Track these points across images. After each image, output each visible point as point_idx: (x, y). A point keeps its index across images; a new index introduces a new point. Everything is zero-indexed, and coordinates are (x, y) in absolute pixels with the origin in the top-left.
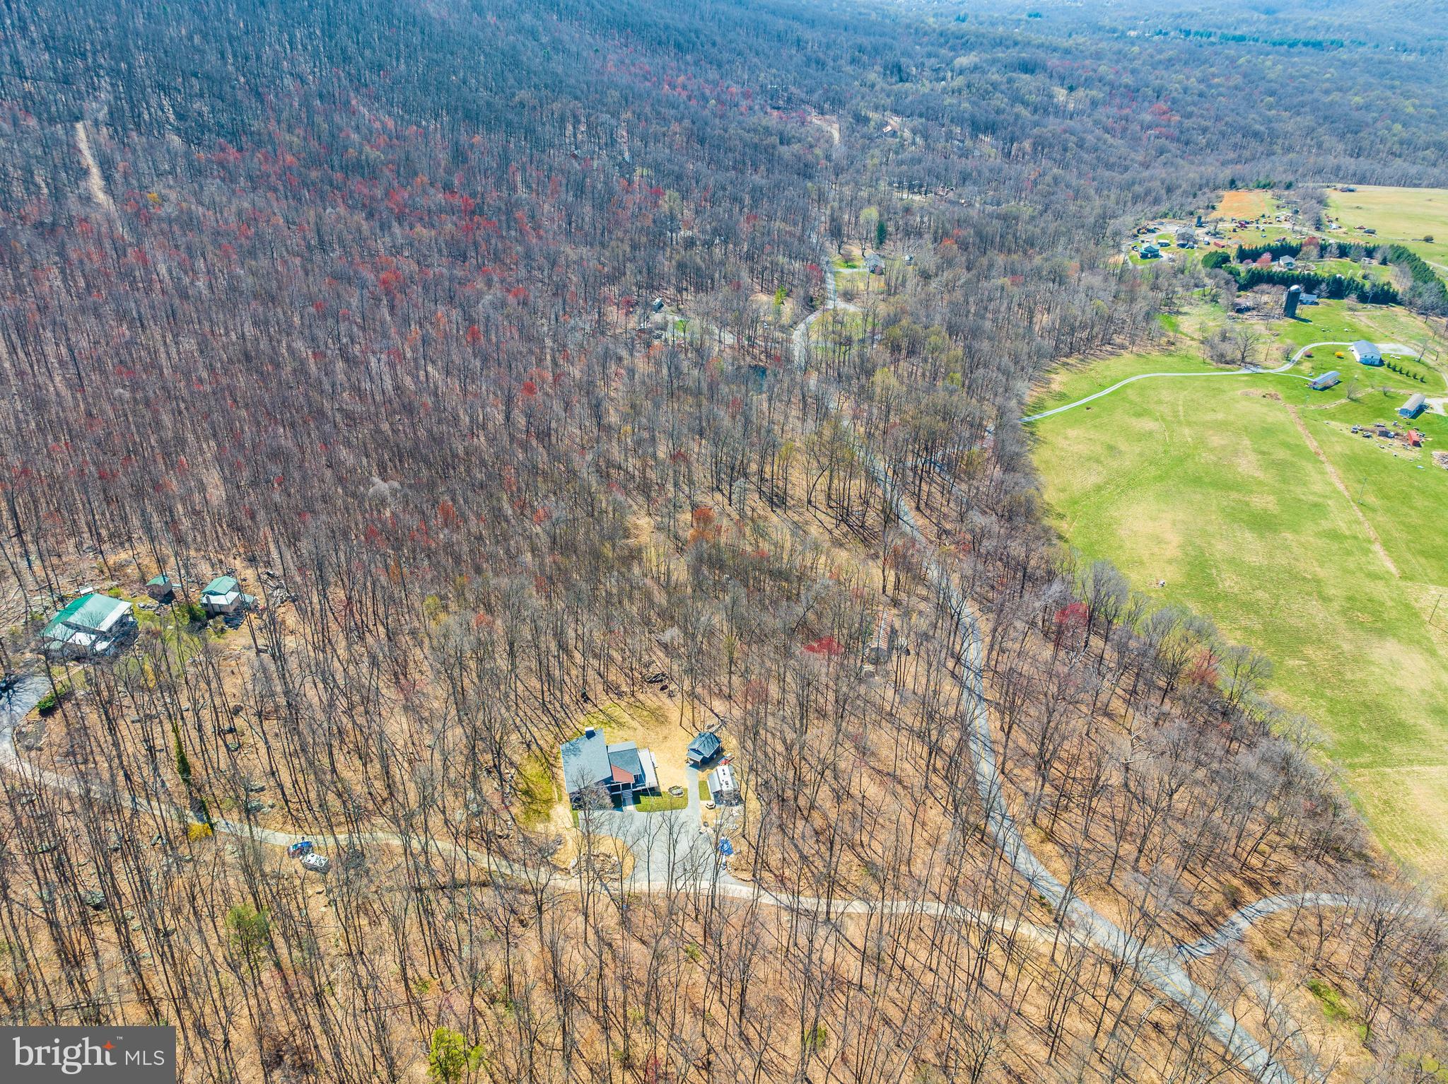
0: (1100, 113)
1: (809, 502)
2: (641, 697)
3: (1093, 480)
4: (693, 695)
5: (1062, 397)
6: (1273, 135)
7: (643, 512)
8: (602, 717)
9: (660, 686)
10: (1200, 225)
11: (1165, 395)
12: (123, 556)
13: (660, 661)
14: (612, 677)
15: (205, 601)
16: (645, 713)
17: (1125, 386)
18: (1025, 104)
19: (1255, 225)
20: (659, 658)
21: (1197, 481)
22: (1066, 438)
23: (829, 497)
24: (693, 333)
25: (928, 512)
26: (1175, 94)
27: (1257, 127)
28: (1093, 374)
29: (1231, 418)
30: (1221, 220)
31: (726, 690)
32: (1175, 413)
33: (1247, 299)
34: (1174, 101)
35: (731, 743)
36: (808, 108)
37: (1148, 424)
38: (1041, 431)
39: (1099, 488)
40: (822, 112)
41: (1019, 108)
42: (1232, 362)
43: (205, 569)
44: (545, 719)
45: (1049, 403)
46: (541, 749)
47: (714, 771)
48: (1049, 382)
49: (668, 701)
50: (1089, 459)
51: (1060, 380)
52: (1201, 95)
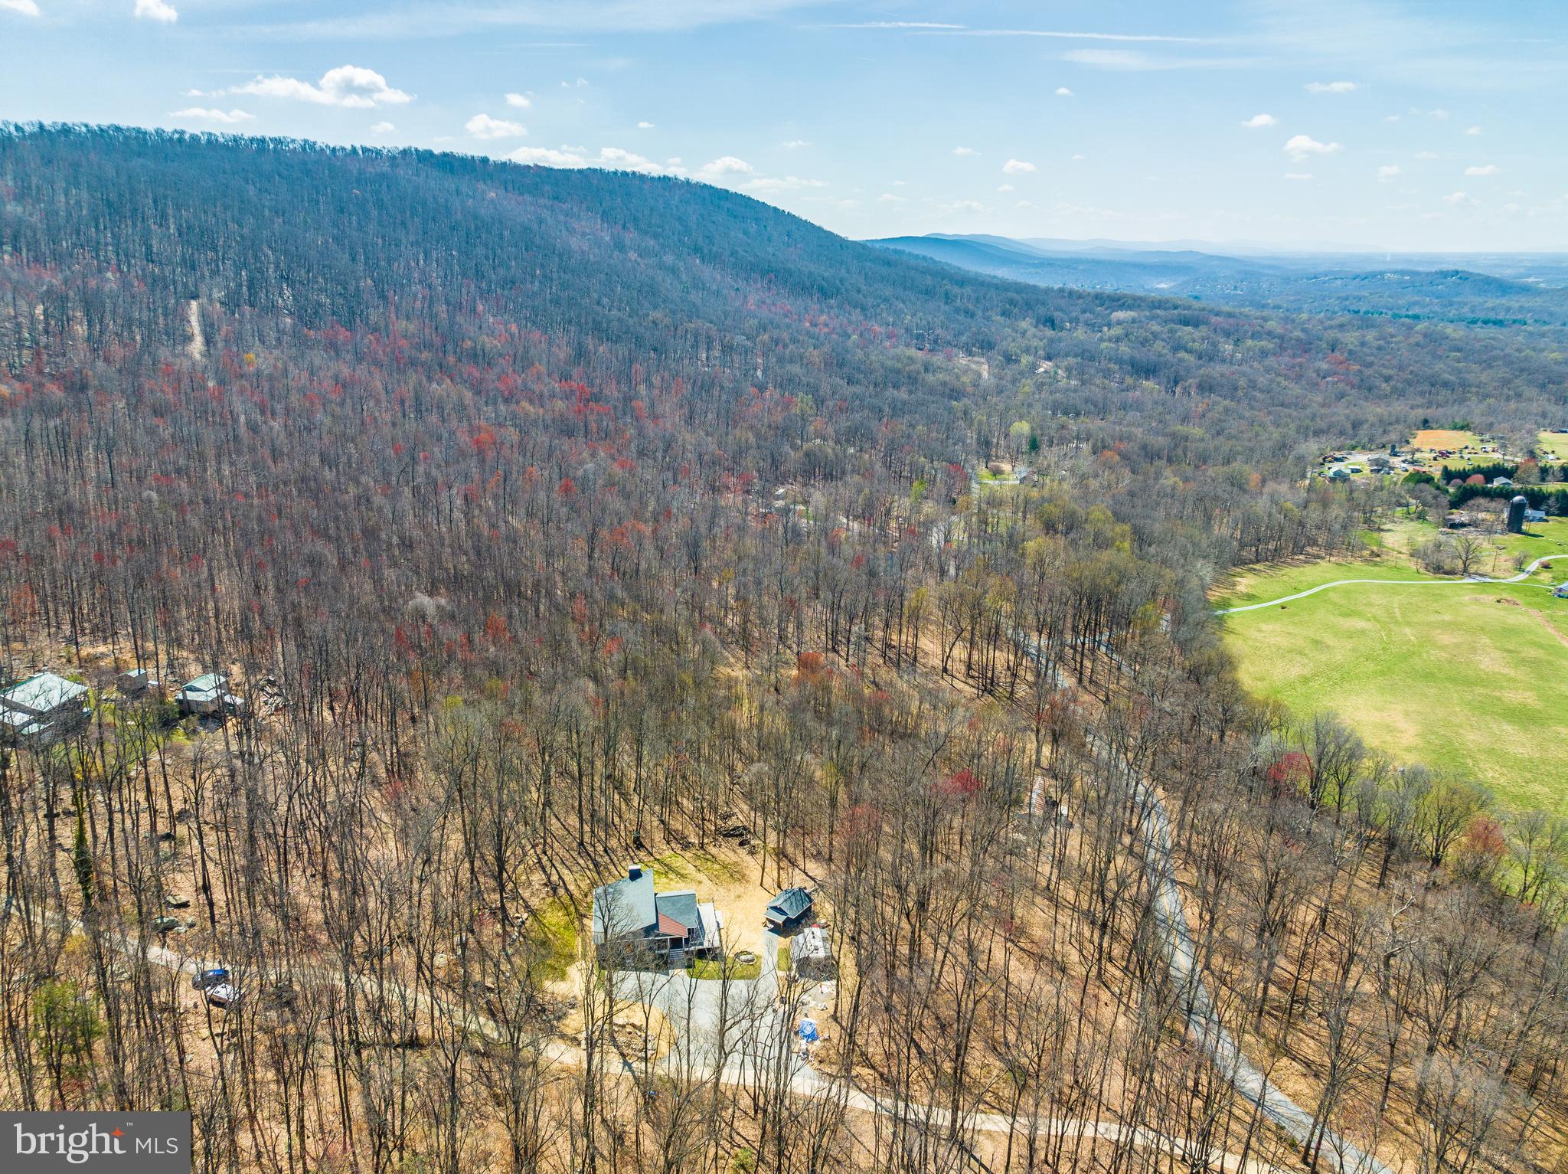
0: (1271, 361)
1: (945, 670)
2: (713, 850)
3: (1295, 671)
4: (781, 854)
5: (1250, 598)
6: (1464, 385)
7: (740, 665)
8: (657, 866)
9: (738, 840)
10: (1395, 455)
11: (1375, 598)
12: (102, 649)
13: (742, 814)
14: (676, 825)
15: (180, 696)
16: (717, 867)
17: (1327, 590)
18: (1189, 351)
19: (1457, 455)
20: (742, 812)
21: (1428, 676)
22: (1260, 631)
23: (969, 667)
24: (816, 508)
25: (1092, 689)
26: (1351, 347)
27: (1446, 376)
28: (1285, 578)
29: (1462, 619)
30: (1418, 450)
31: (826, 851)
32: (1391, 615)
33: (1461, 515)
34: (1350, 352)
35: (826, 909)
36: (955, 350)
37: (1360, 624)
38: (1230, 624)
39: (1305, 680)
40: (970, 354)
41: (1182, 354)
42: (1451, 572)
43: (194, 668)
44: (581, 862)
45: (1235, 601)
46: (571, 896)
47: (800, 937)
48: (1234, 584)
49: (749, 858)
50: (1290, 651)
51: (1246, 582)
52: (1379, 348)
